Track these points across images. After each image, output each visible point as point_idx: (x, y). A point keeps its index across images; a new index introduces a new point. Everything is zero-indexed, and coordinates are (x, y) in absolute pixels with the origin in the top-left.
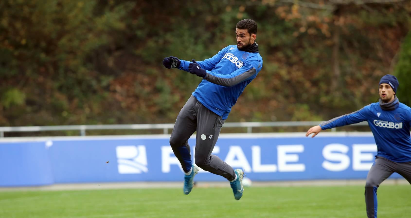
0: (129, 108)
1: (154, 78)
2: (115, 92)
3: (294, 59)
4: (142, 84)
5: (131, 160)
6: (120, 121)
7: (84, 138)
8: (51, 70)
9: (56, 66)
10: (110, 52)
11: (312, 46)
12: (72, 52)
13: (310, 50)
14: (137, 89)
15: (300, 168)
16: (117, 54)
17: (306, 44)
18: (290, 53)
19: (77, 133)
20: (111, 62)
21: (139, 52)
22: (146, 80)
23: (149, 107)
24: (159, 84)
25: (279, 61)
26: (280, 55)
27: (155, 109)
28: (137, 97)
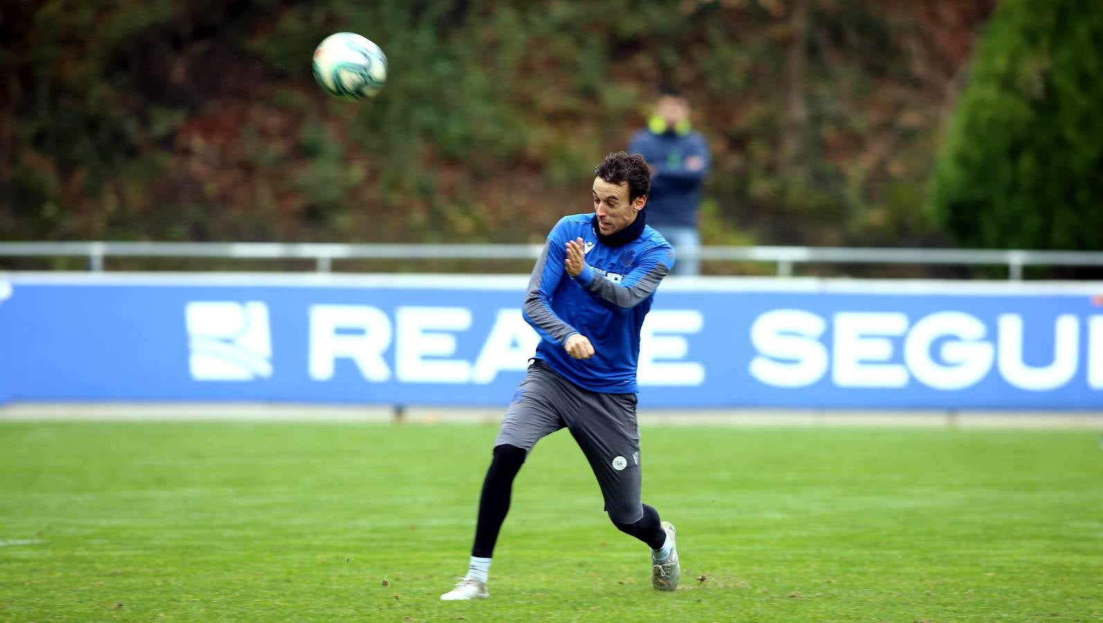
0: (225, 199)
1: (296, 117)
2: (187, 152)
3: (683, 74)
4: (264, 134)
5: (228, 341)
6: (200, 235)
7: (98, 278)
8: (15, 87)
9: (27, 76)
10: (177, 42)
11: (733, 38)
12: (74, 41)
13: (726, 51)
14: (250, 147)
15: (692, 375)
16: (198, 48)
17: (714, 32)
18: (671, 57)
19: (80, 264)
20: (179, 72)
21: (258, 44)
22: (274, 121)
23: (281, 196)
24: (309, 133)
25: (639, 77)
26: (643, 62)
27: (296, 204)
28: (248, 168)
